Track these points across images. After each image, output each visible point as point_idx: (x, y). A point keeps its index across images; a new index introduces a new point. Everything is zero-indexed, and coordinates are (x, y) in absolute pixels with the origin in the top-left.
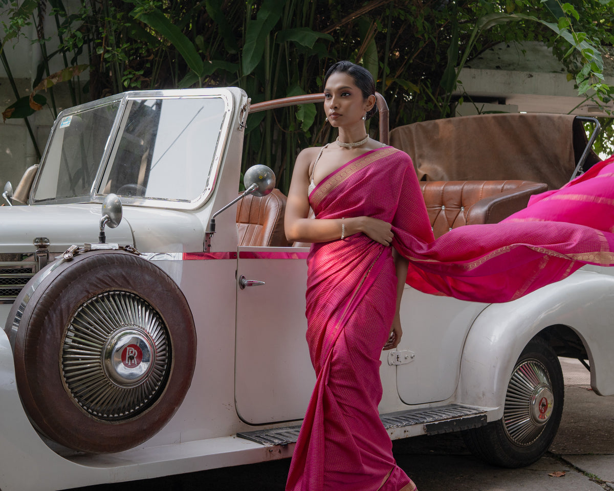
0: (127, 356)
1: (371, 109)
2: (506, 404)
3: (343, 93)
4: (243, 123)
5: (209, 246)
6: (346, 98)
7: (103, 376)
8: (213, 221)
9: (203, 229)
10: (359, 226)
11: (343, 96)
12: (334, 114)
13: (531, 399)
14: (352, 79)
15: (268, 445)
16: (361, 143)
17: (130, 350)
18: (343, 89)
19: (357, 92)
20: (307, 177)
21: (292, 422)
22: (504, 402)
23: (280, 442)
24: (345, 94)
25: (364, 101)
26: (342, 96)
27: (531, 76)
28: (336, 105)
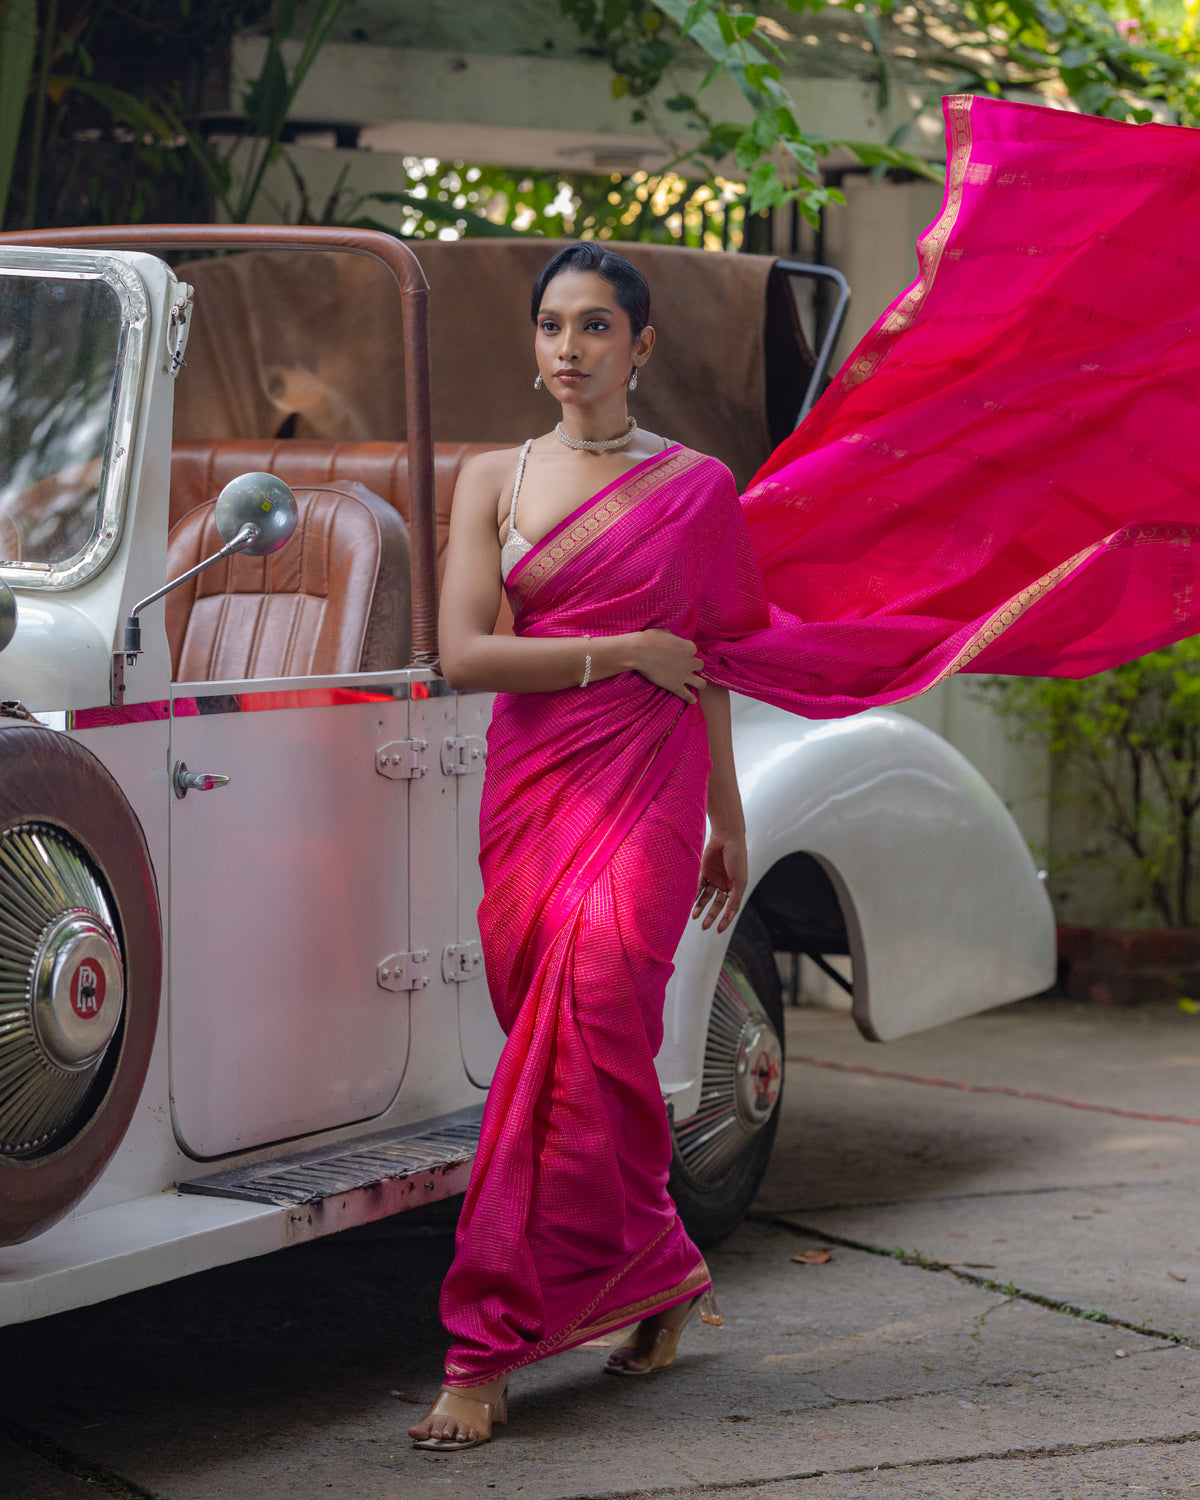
0: (80, 988)
1: (646, 360)
2: (705, 1076)
3: (591, 322)
4: (178, 354)
5: (122, 688)
6: (598, 334)
7: (32, 1043)
8: (135, 622)
9: (104, 643)
10: (629, 659)
11: (591, 330)
12: (569, 373)
13: (734, 1061)
14: (609, 288)
15: (286, 1205)
16: (624, 441)
17: (85, 973)
18: (595, 314)
19: (621, 320)
20: (494, 526)
21: (273, 1148)
22: (701, 1071)
23: (310, 1196)
24: (596, 327)
25: (633, 342)
26: (586, 328)
27: (461, 66)
28: (577, 352)
